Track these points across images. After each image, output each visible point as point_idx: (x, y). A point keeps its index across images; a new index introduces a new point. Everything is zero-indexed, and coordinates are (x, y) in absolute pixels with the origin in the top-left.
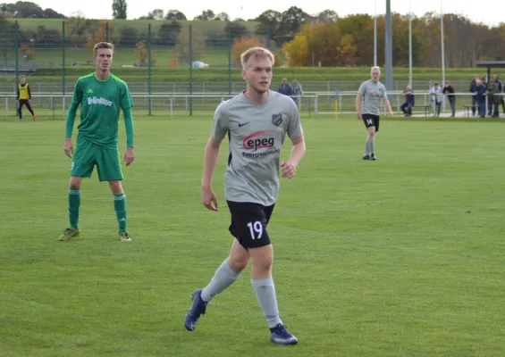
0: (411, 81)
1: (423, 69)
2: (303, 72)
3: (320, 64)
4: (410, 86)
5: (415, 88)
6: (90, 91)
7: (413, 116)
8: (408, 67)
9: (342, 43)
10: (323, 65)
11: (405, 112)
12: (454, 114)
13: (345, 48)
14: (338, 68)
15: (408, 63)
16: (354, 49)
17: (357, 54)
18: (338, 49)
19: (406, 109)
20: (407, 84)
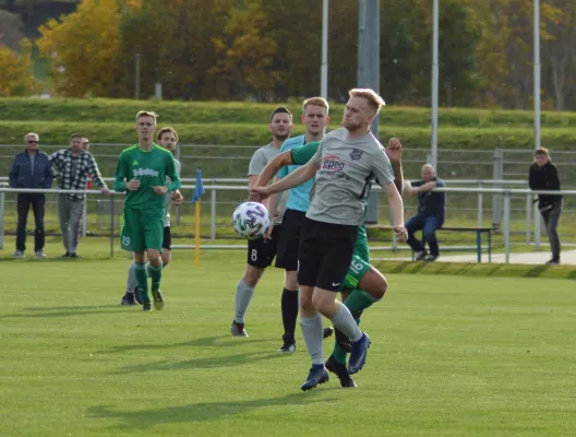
0: (434, 149)
1: (483, 113)
2: (103, 115)
3: (159, 88)
4: (431, 166)
5: (443, 171)
6: (135, 163)
7: (442, 259)
8: (429, 105)
9: (230, 26)
10: (167, 96)
11: (416, 246)
12: (556, 258)
13: (241, 40)
14: (214, 105)
15: (428, 93)
16: (271, 45)
17: (278, 63)
18: (219, 43)
19: (419, 235)
20: (423, 157)
